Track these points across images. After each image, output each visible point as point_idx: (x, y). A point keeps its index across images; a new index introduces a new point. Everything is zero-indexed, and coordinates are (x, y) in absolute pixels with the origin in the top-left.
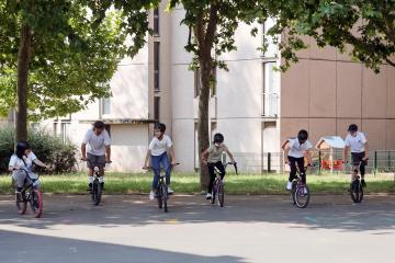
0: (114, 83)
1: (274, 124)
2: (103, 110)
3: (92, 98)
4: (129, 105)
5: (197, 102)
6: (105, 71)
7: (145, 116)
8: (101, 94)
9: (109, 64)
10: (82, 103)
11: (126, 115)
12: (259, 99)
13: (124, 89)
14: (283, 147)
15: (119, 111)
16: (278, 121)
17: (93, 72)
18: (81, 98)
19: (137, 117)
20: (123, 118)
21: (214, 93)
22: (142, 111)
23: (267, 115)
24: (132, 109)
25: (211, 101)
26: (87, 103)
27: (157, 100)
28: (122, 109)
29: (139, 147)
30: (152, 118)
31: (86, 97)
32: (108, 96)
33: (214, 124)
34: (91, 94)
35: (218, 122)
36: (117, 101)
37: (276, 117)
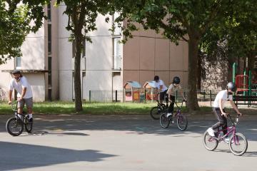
0: (23, 48)
1: (119, 74)
2: (17, 64)
3: (10, 57)
4: (33, 62)
5: (73, 60)
6: (17, 40)
7: (42, 68)
8: (16, 54)
9: (20, 37)
10: (3, 59)
11: (31, 67)
12: (110, 60)
13: (29, 52)
14: (124, 87)
15: (26, 65)
16: (122, 72)
17: (10, 42)
18: (3, 57)
19: (38, 69)
20: (28, 69)
21: (84, 55)
22: (40, 65)
23: (115, 68)
24: (35, 64)
25: (82, 60)
26: (6, 59)
27: (50, 59)
28: (29, 64)
29: (39, 87)
30: (47, 69)
31: (6, 56)
32: (19, 56)
33: (84, 74)
34: (9, 54)
35: (87, 72)
36: (25, 59)
37: (120, 70)
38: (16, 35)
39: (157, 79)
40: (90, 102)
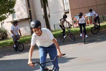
0: (15, 8)
1: (68, 12)
2: (13, 17)
3: (9, 14)
4: (21, 14)
5: (42, 9)
6: (12, 5)
7: (27, 17)
8: (12, 12)
9: (13, 2)
10: (6, 16)
11: (21, 18)
12: (62, 5)
13: (19, 9)
14: (73, 19)
15: (18, 17)
16: (70, 11)
17: (8, 6)
18: (6, 15)
19: (25, 18)
20: (20, 19)
21: (48, 6)
22: (25, 15)
23: (66, 10)
24: (23, 15)
25: (47, 9)
26: (8, 16)
27: (30, 11)
28: (19, 16)
29: (27, 27)
30: (30, 17)
31: (7, 14)
32: (14, 12)
33: (49, 16)
34: (9, 13)
35: (51, 15)
36: (17, 13)
37: (69, 10)
38: (11, 2)
39: (91, 11)
40: (55, 31)
